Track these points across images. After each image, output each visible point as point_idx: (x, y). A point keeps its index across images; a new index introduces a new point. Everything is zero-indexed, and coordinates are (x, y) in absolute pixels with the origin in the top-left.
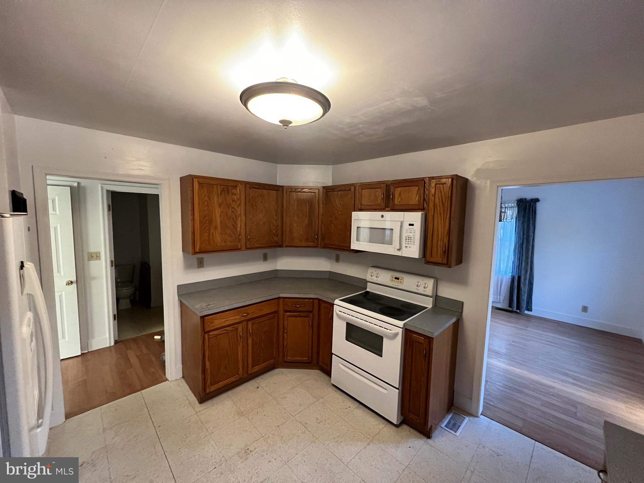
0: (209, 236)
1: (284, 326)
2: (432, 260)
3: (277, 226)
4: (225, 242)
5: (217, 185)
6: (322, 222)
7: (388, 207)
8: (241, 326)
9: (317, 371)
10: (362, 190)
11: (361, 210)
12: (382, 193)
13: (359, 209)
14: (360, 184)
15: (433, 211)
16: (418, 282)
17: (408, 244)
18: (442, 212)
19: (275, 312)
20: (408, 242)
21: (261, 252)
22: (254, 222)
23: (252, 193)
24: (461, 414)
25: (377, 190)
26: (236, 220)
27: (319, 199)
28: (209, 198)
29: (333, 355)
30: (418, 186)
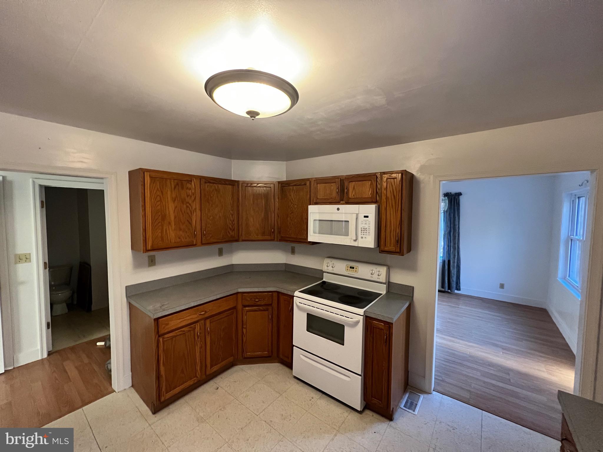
0: (162, 232)
1: (242, 321)
2: (386, 249)
3: (233, 221)
4: (179, 238)
5: (170, 179)
6: (278, 216)
7: (342, 200)
8: (199, 325)
9: (277, 364)
10: (317, 184)
11: (316, 204)
12: (337, 187)
13: (314, 203)
14: (315, 179)
15: (385, 203)
16: (372, 270)
17: (364, 235)
18: (394, 204)
19: (235, 308)
20: (364, 232)
21: (217, 247)
22: (210, 217)
23: (208, 187)
24: (417, 392)
25: (332, 184)
26: (191, 215)
27: (274, 194)
28: (162, 192)
29: (294, 347)
30: (371, 180)
